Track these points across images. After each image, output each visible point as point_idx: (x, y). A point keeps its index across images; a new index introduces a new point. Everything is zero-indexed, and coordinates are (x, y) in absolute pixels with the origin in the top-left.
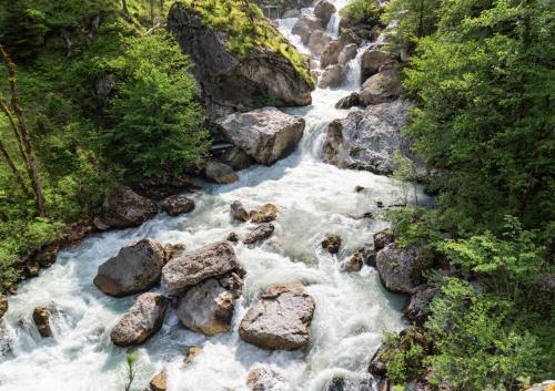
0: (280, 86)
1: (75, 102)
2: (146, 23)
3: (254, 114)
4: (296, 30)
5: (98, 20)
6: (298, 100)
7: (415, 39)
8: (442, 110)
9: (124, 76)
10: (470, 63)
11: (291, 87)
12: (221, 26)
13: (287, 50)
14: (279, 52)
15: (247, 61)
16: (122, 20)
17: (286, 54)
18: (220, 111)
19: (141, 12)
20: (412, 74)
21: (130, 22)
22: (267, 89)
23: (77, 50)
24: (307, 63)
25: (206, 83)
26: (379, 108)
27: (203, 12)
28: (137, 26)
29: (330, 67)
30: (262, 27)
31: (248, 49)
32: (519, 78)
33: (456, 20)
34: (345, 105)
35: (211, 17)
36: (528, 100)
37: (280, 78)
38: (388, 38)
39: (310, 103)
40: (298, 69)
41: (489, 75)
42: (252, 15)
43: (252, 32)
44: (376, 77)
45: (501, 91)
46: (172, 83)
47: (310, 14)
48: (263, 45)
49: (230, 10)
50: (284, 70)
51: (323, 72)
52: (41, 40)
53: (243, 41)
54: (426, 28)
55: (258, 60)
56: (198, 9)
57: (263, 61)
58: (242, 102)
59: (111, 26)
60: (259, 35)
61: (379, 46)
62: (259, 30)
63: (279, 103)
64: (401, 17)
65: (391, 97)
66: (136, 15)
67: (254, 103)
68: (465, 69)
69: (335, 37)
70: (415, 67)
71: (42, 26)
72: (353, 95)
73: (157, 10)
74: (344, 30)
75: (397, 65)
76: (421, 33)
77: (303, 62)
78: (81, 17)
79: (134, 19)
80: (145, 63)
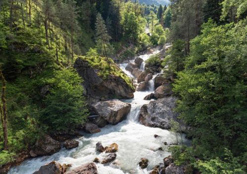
0: (121, 90)
1: (30, 97)
2: (65, 65)
3: (109, 102)
4: (127, 69)
5: (45, 64)
6: (128, 96)
7: (176, 72)
8: (190, 101)
9: (53, 86)
10: (200, 82)
11: (125, 91)
12: (96, 66)
13: (123, 76)
14: (120, 76)
15: (106, 80)
16: (55, 64)
17: (123, 78)
18: (94, 101)
19: (64, 61)
20: (176, 86)
21: (59, 65)
22: (114, 91)
23: (34, 75)
24: (132, 81)
25: (88, 89)
26: (163, 99)
27: (89, 61)
28: (61, 66)
29: (142, 82)
30: (113, 67)
31: (107, 75)
32: (221, 89)
33: (192, 66)
34: (147, 98)
35: (92, 63)
36: (226, 97)
37: (120, 87)
38: (165, 72)
39: (133, 97)
40: (128, 83)
41: (208, 87)
42: (109, 62)
43: (109, 69)
44: (161, 87)
45: (214, 93)
46: (74, 89)
47: (133, 62)
48: (113, 74)
49: (100, 60)
50: (122, 83)
51: (138, 84)
52: (20, 71)
53: (105, 72)
54: (181, 68)
55: (111, 79)
56: (87, 60)
57: (113, 80)
58: (104, 97)
59: (51, 66)
60: (112, 70)
61: (162, 75)
62: (112, 68)
63: (120, 97)
64: (169, 64)
65: (167, 95)
66: (61, 62)
67: (109, 97)
68: (197, 85)
69: (143, 71)
70: (177, 83)
71: (21, 66)
72: (152, 94)
73: (70, 60)
74: (147, 68)
75: (169, 82)
76: (178, 70)
77: (130, 80)
78: (38, 63)
79: (61, 64)
80: (63, 81)
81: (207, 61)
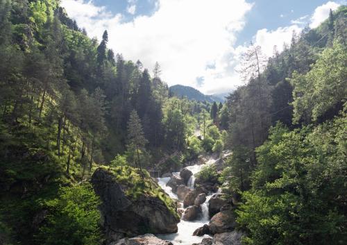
0: (157, 219)
2: (78, 178)
3: (138, 238)
4: (168, 184)
5: (49, 176)
6: (169, 229)
7: (241, 193)
8: (264, 239)
9: (53, 211)
10: (276, 209)
11: (165, 221)
12: (124, 181)
13: (163, 196)
14: (158, 197)
15: (137, 202)
16: (63, 177)
17: (162, 199)
18: (115, 236)
19: (77, 172)
20: (241, 214)
21: (69, 178)
22: (148, 221)
23: (29, 194)
24: (175, 205)
25: (108, 216)
26: (223, 236)
27: (114, 173)
28: (72, 181)
29: (190, 207)
30: (149, 182)
31: (138, 195)
32: (308, 219)
33: (261, 183)
34: (199, 233)
35: (119, 176)
36: (318, 235)
37: (158, 214)
38: (224, 191)
39: (176, 231)
40: (169, 208)
41: (290, 218)
42: (143, 176)
43: (142, 185)
44: (219, 214)
45: (298, 228)
46: (85, 216)
47: (177, 176)
48: (148, 193)
49: (131, 173)
50: (160, 208)
51: (185, 210)
52: (8, 187)
53: (136, 190)
54: (246, 186)
55: (144, 202)
56: (112, 172)
57: (148, 203)
58: (131, 230)
59: (56, 180)
60: (147, 187)
61: (219, 196)
62: (147, 184)
63: (156, 231)
64: (230, 179)
65: (228, 229)
66: (73, 174)
67: (138, 231)
68: (273, 213)
69: (192, 190)
70: (243, 210)
71: (12, 179)
72: (205, 226)
73: (86, 172)
74: (198, 185)
75: (231, 208)
76: (243, 189)
77: (172, 203)
78: (38, 175)
79: (72, 177)
80: (71, 203)
81: (282, 177)
